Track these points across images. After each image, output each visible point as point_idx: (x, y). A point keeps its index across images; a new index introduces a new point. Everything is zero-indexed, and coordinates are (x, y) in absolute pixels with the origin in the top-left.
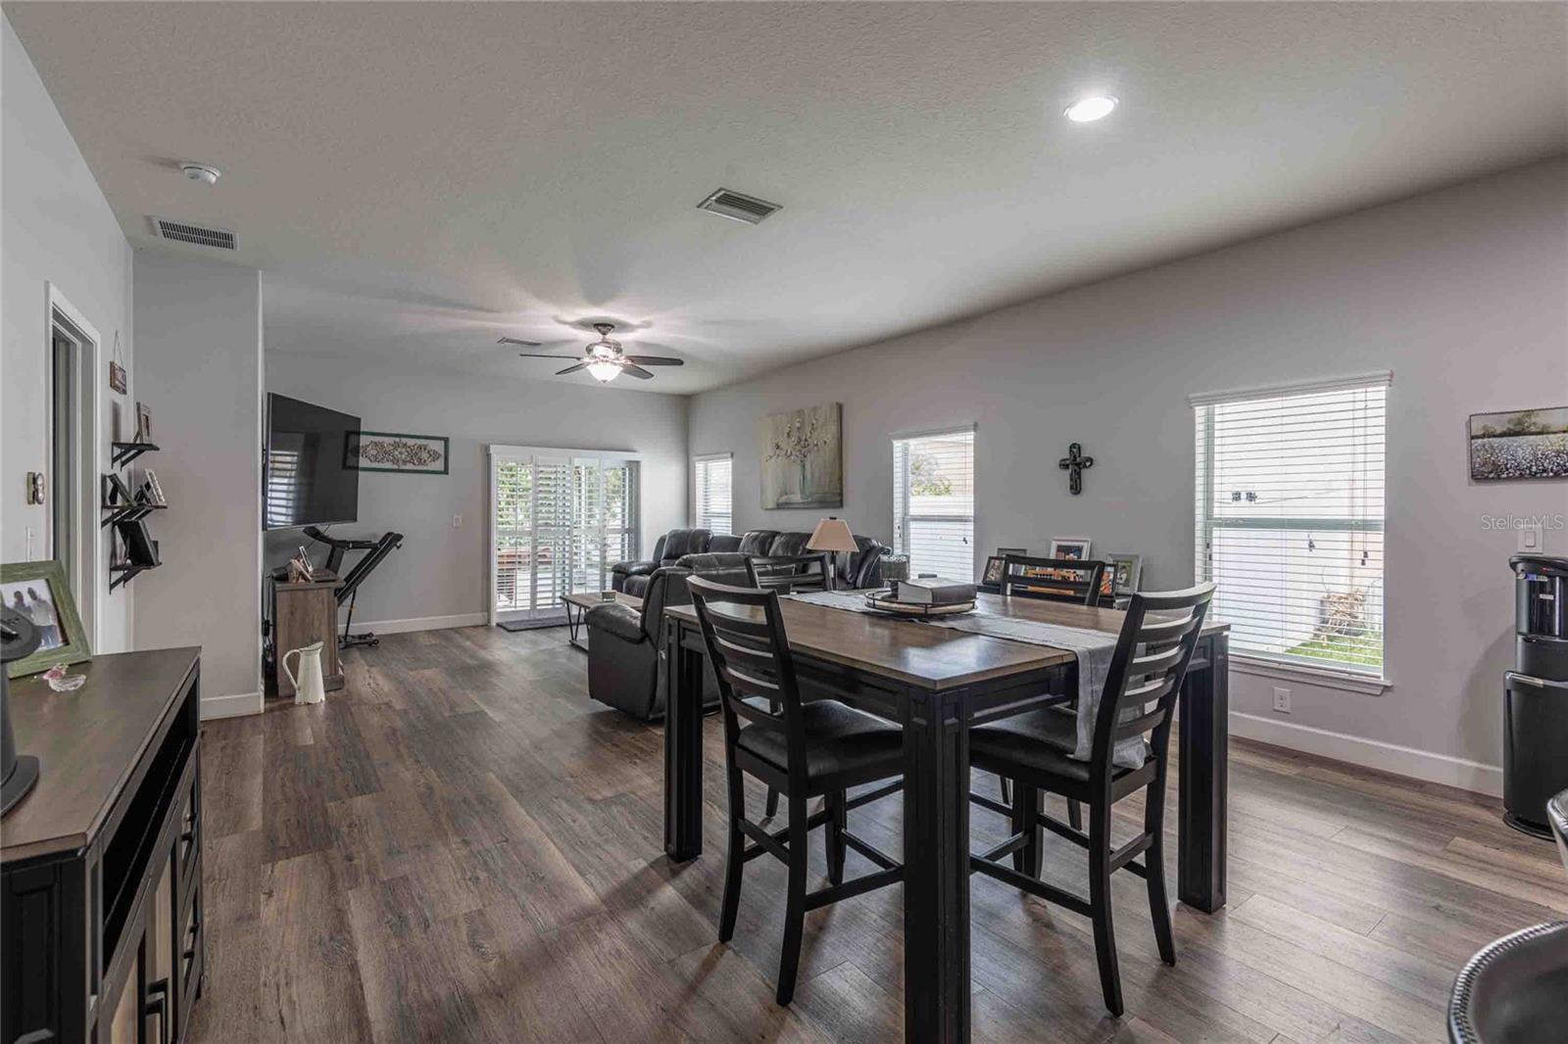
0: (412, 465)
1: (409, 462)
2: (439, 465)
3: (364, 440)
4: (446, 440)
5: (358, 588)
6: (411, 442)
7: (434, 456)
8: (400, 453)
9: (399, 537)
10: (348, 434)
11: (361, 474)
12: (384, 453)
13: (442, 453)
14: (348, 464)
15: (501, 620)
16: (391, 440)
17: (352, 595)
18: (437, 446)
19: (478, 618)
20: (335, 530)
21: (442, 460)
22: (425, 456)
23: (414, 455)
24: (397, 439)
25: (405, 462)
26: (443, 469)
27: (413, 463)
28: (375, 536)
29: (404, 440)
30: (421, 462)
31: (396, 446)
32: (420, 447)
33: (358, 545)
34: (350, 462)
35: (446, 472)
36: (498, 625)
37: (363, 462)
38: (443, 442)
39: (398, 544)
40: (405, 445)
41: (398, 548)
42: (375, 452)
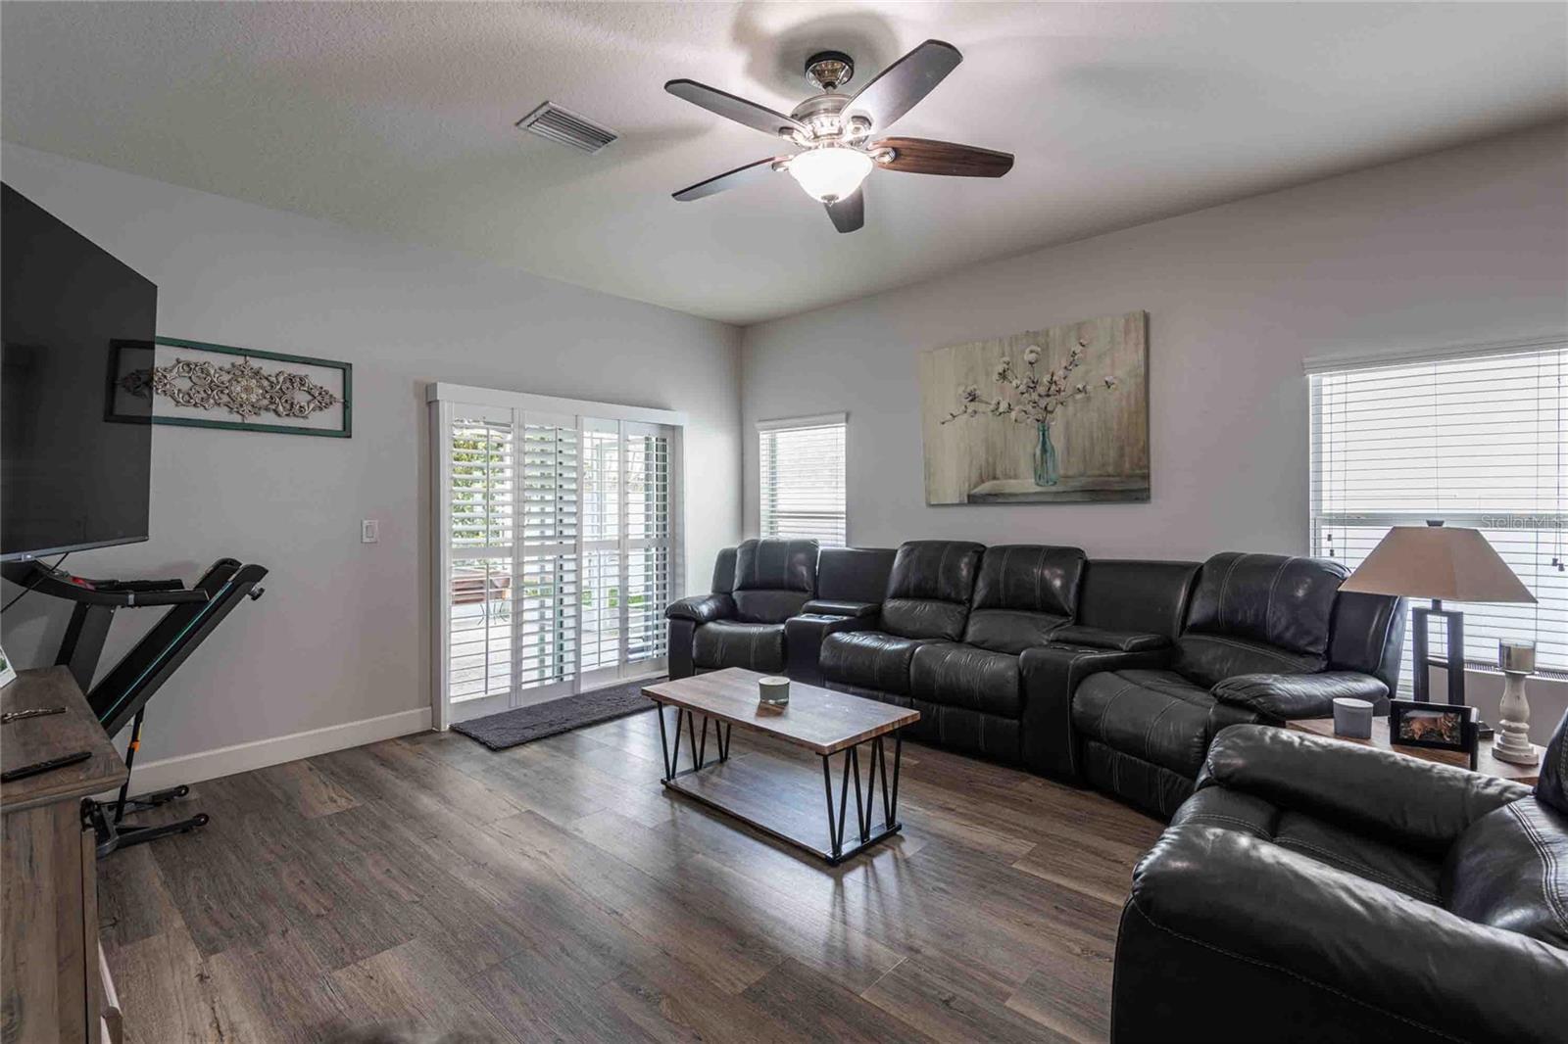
0: (272, 415)
1: (267, 409)
2: (330, 418)
3: (163, 357)
4: (346, 369)
5: (147, 704)
6: (269, 367)
7: (322, 400)
8: (247, 389)
9: (257, 573)
10: (117, 347)
11: (157, 432)
12: (211, 389)
13: (338, 394)
14: (118, 411)
15: (459, 719)
16: (226, 360)
17: (132, 721)
18: (330, 380)
19: (413, 719)
20: (86, 563)
21: (337, 408)
22: (301, 398)
23: (278, 394)
24: (239, 360)
25: (256, 409)
26: (340, 428)
27: (276, 412)
28: (190, 566)
29: (255, 363)
30: (292, 409)
31: (237, 373)
32: (291, 379)
33: (146, 591)
34: (126, 404)
35: (346, 432)
36: (454, 729)
37: (161, 406)
38: (340, 372)
39: (255, 589)
40: (257, 373)
41: (255, 598)
42: (185, 385)
